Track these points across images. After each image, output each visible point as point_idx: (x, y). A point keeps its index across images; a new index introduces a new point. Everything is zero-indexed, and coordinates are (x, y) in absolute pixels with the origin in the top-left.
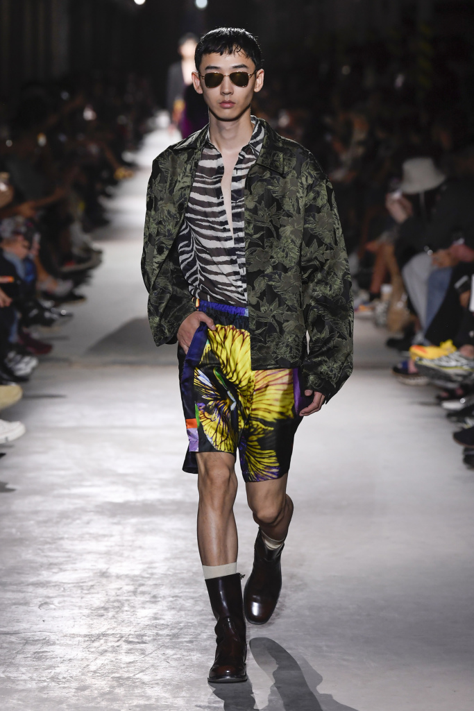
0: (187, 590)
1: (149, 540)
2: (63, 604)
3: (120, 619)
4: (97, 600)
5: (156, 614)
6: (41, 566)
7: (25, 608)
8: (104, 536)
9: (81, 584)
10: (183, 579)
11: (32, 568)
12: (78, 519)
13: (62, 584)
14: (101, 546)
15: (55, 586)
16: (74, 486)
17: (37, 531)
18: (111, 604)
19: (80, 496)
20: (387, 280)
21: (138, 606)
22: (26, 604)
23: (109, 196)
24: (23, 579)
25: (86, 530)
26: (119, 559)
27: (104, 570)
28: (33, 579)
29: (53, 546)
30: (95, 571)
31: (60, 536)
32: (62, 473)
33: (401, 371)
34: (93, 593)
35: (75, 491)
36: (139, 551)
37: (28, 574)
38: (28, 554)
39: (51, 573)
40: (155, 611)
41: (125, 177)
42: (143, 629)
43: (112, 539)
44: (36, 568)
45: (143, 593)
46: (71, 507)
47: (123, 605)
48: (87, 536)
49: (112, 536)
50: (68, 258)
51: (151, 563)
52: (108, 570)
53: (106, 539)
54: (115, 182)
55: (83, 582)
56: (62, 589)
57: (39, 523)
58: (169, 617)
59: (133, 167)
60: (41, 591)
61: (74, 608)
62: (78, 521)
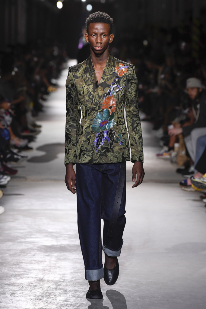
0: (81, 288)
1: (63, 264)
2: (22, 294)
3: (49, 301)
4: (38, 292)
5: (66, 299)
6: (12, 276)
7: (4, 296)
8: (42, 261)
9: (31, 285)
10: (79, 282)
11: (7, 276)
12: (29, 253)
13: (21, 284)
14: (40, 266)
15: (18, 285)
16: (27, 238)
17: (9, 259)
18: (45, 294)
19: (30, 243)
20: (177, 141)
21: (57, 295)
22: (4, 294)
23: (45, 100)
24: (3, 282)
25: (33, 259)
26: (49, 272)
27: (42, 278)
28: (8, 282)
29: (17, 266)
30: (37, 278)
31: (21, 261)
32: (22, 231)
33: (184, 184)
34: (36, 289)
35: (27, 240)
36: (58, 269)
37: (5, 279)
38: (5, 270)
39: (16, 279)
40: (66, 298)
41: (52, 91)
42: (60, 306)
43: (46, 263)
44: (9, 277)
45: (60, 289)
46: (26, 247)
47: (50, 295)
48: (34, 261)
49: (45, 261)
50: (26, 129)
51: (64, 275)
52: (44, 278)
53: (43, 263)
54: (47, 93)
55: (31, 284)
56: (22, 287)
57: (10, 255)
58: (72, 301)
59: (56, 86)
60: (11, 288)
61: (27, 296)
62: (29, 254)
